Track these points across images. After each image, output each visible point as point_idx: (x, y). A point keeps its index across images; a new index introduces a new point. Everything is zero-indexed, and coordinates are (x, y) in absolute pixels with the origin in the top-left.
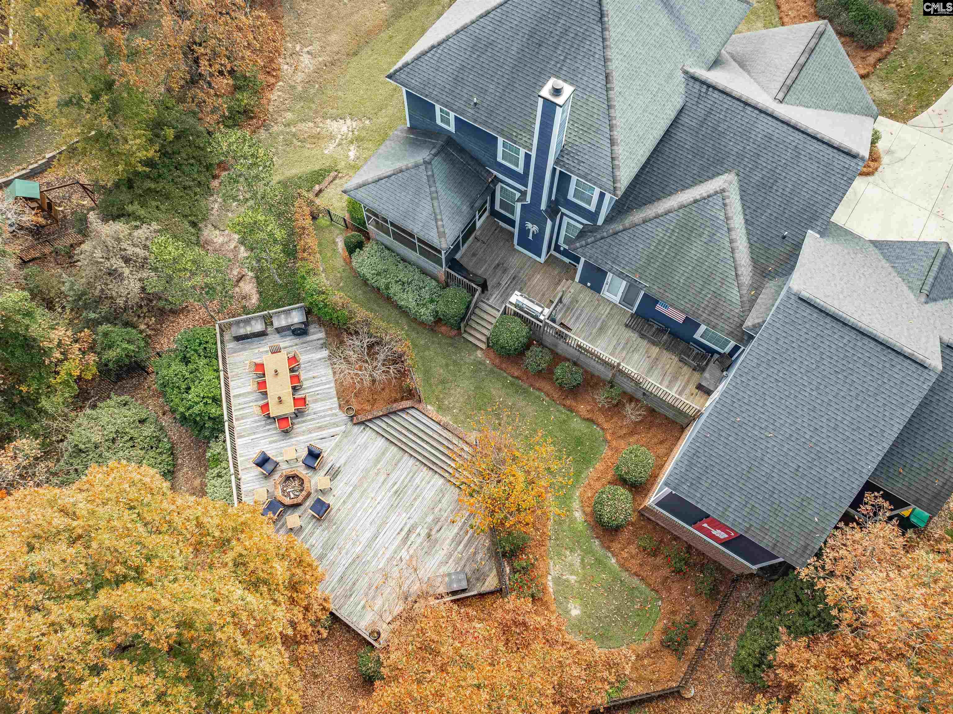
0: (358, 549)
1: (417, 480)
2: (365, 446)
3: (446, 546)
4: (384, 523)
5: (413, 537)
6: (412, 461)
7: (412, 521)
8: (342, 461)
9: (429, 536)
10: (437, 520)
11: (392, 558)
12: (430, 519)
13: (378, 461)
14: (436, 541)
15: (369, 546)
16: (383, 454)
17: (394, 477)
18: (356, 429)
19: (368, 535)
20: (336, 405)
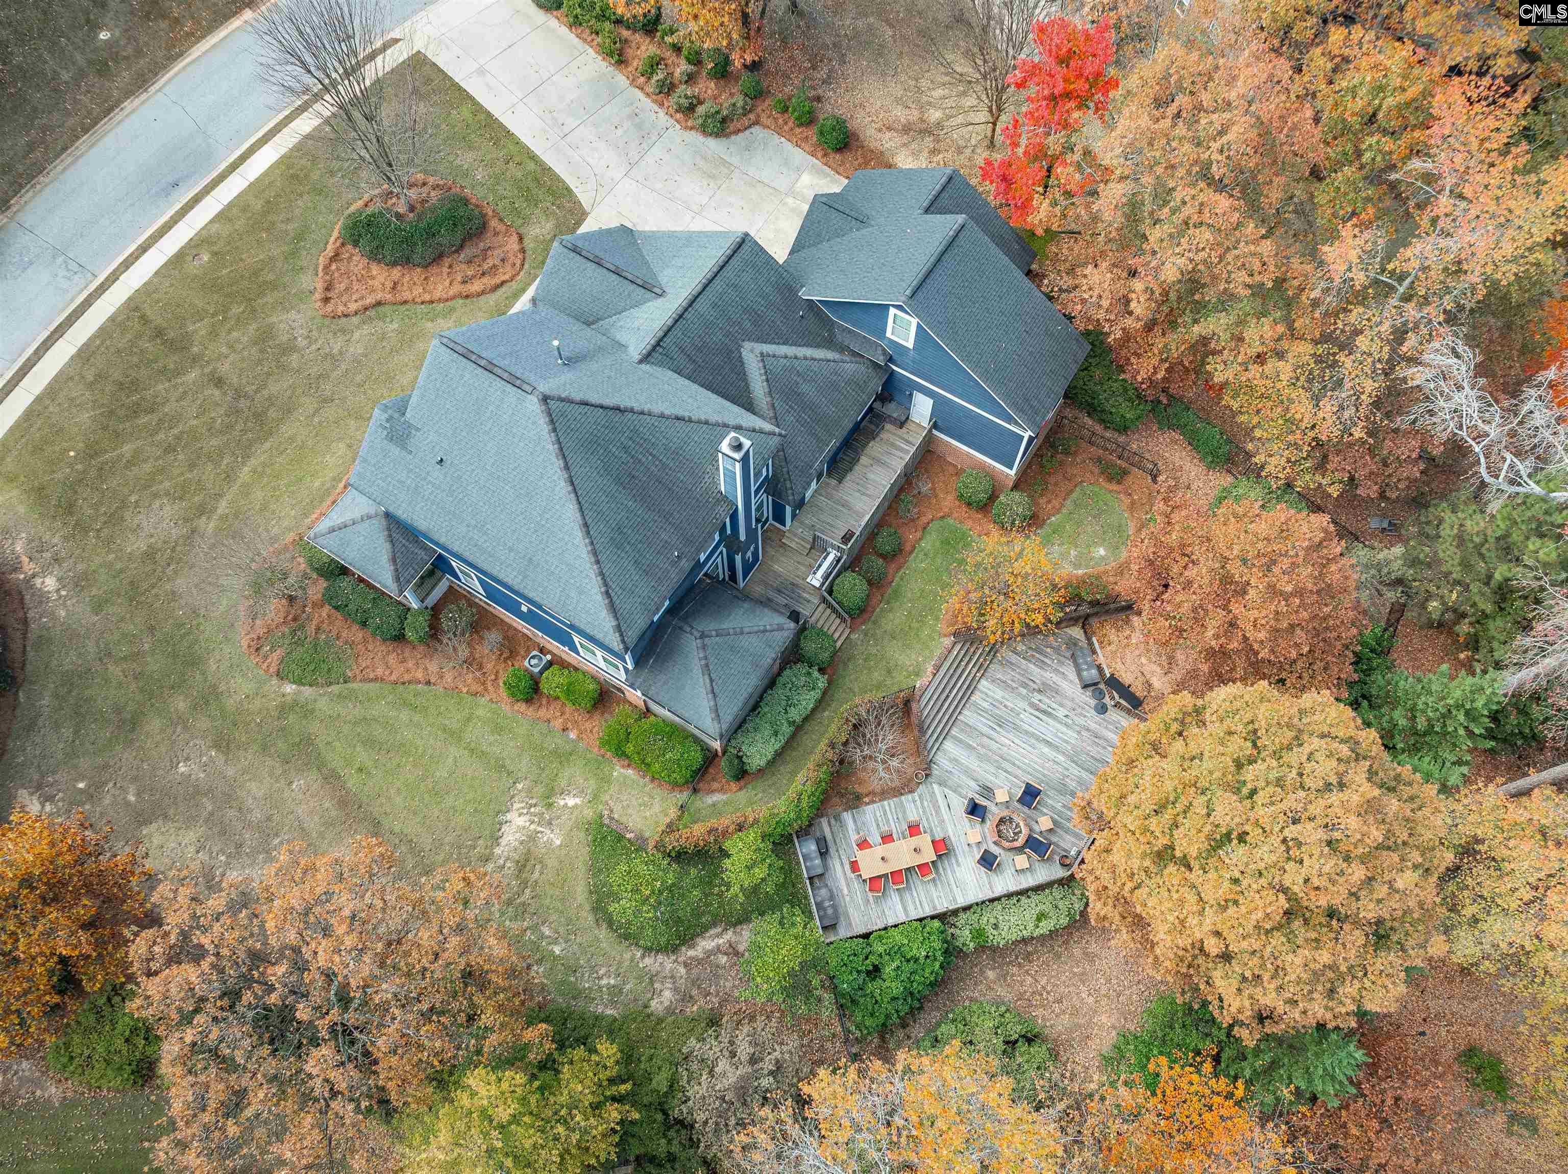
0: (1061, 758)
1: (985, 705)
2: (954, 761)
3: (1048, 675)
4: (1033, 735)
5: (1044, 707)
6: (965, 712)
7: (1028, 708)
8: (973, 784)
9: (1040, 691)
10: (1025, 685)
11: (1066, 725)
12: (1024, 691)
13: (969, 747)
14: (1043, 684)
15: (1056, 748)
16: (960, 741)
17: (985, 730)
18: (936, 771)
19: (1046, 750)
20: (910, 797)
